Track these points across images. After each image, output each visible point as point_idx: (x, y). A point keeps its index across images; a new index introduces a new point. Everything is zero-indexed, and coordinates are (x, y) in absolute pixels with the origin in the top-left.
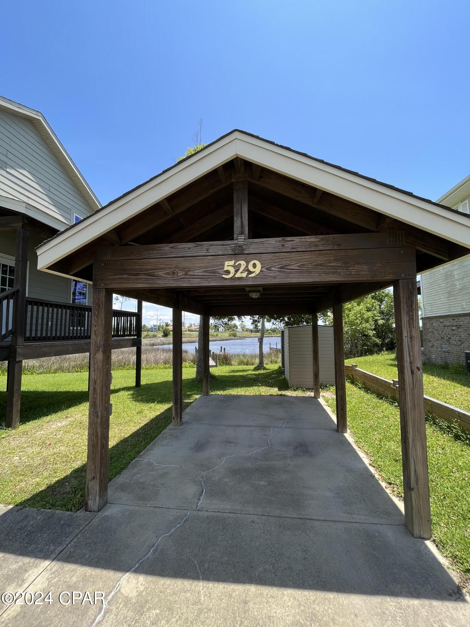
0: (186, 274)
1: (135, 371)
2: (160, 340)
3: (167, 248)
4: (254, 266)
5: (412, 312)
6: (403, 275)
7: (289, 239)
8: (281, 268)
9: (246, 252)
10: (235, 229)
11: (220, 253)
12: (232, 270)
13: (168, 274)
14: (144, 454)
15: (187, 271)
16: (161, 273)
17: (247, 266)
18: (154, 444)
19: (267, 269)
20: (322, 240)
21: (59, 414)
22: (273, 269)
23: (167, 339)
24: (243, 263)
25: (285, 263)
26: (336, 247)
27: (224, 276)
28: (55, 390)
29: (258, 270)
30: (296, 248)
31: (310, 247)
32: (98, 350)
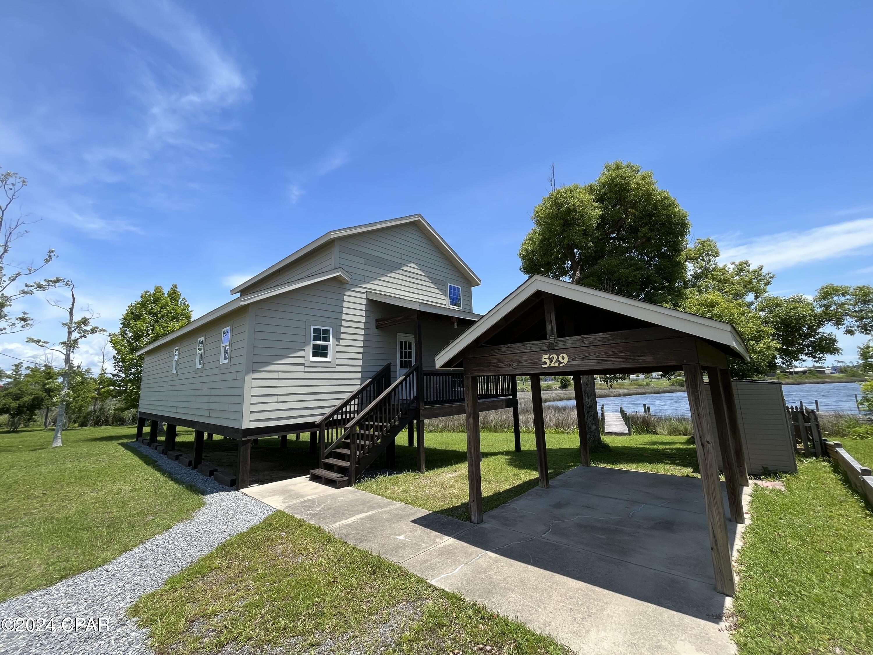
0: (518, 365)
1: (513, 434)
2: (556, 394)
3: (505, 348)
4: (563, 358)
5: (697, 392)
6: (685, 361)
7: (586, 336)
8: (583, 358)
9: (556, 348)
10: (548, 332)
11: (539, 350)
12: (548, 361)
13: (507, 365)
14: (511, 502)
15: (518, 363)
16: (502, 365)
17: (558, 358)
18: (520, 498)
19: (572, 360)
20: (612, 335)
21: (450, 468)
22: (577, 359)
23: (565, 392)
24: (555, 356)
25: (585, 355)
26: (624, 341)
27: (543, 366)
28: (444, 448)
29: (566, 360)
30: (592, 343)
31: (603, 342)
32: (470, 417)
